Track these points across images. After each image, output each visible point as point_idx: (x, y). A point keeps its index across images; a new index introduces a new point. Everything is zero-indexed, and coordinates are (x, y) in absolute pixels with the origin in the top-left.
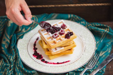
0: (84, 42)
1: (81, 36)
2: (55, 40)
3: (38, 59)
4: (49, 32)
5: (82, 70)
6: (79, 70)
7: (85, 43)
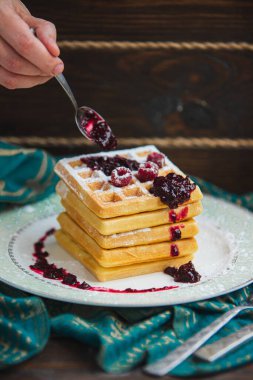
0: (233, 242)
1: (219, 228)
2: (118, 191)
3: (53, 278)
4: (99, 169)
5: (226, 306)
6: (214, 305)
7: (235, 243)
